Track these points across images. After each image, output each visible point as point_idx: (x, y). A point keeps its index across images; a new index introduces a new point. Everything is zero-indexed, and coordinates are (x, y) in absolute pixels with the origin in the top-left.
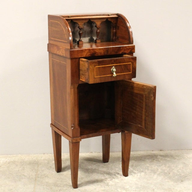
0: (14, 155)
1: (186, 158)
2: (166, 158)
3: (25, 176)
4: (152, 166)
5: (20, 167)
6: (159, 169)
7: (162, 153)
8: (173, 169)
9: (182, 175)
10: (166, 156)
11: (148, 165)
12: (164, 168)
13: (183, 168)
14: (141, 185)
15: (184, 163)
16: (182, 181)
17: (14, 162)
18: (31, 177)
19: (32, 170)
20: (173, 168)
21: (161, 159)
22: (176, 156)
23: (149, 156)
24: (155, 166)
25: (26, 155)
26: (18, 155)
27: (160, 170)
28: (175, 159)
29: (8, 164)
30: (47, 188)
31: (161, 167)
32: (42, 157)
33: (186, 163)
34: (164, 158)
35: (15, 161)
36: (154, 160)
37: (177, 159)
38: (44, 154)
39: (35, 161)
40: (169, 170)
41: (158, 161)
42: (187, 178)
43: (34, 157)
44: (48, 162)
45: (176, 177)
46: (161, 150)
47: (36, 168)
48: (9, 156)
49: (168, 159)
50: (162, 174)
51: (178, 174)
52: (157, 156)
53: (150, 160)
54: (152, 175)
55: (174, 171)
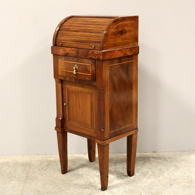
0: (8, 156)
1: (179, 160)
2: (158, 161)
3: (16, 178)
4: (143, 169)
5: (13, 169)
6: (150, 171)
7: (154, 155)
8: (164, 172)
9: (172, 178)
10: (159, 158)
11: (139, 168)
12: (155, 170)
13: (174, 171)
14: (129, 189)
15: (176, 166)
16: (171, 185)
17: (7, 163)
18: (21, 179)
19: (24, 171)
20: (164, 170)
21: (153, 161)
22: (169, 158)
23: (142, 157)
24: (146, 169)
25: (20, 156)
26: (13, 156)
27: (150, 173)
28: (167, 161)
29: (2, 165)
30: (34, 191)
31: (152, 169)
32: (35, 159)
33: (178, 165)
34: (156, 160)
35: (9, 162)
36: (146, 162)
37: (169, 162)
38: (38, 155)
39: (28, 163)
40: (160, 173)
41: (150, 163)
42: (176, 181)
43: (28, 158)
44: (41, 163)
45: (166, 180)
46: (154, 152)
47: (28, 169)
48: (4, 156)
49: (160, 161)
50: (152, 177)
51: (168, 177)
52: (150, 158)
53: (142, 162)
54: (142, 178)
55: (164, 174)
